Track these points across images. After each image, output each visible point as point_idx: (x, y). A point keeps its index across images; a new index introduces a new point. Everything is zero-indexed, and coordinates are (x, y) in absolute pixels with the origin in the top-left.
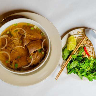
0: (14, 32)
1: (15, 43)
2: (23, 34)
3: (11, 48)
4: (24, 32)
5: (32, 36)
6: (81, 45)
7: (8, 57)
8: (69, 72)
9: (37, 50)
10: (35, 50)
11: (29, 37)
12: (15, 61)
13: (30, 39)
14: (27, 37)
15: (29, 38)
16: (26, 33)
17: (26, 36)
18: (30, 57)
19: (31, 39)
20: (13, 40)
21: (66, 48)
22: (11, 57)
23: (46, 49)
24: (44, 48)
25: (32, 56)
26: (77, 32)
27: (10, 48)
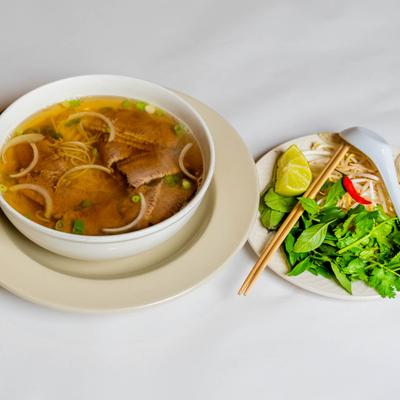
0: (68, 125)
1: (70, 158)
2: (104, 130)
3: (57, 172)
4: (107, 125)
5: (139, 137)
6: (330, 176)
7: (41, 203)
8: (293, 267)
9: (161, 176)
10: (155, 177)
11: (126, 140)
12: (72, 215)
13: (129, 146)
14: (120, 141)
15: (128, 143)
16: (114, 125)
17: (117, 137)
18: (135, 199)
19: (135, 145)
20: (64, 148)
21: (272, 189)
22: (55, 204)
23: (197, 173)
24: (187, 168)
25: (141, 195)
26: (310, 144)
27: (52, 173)
